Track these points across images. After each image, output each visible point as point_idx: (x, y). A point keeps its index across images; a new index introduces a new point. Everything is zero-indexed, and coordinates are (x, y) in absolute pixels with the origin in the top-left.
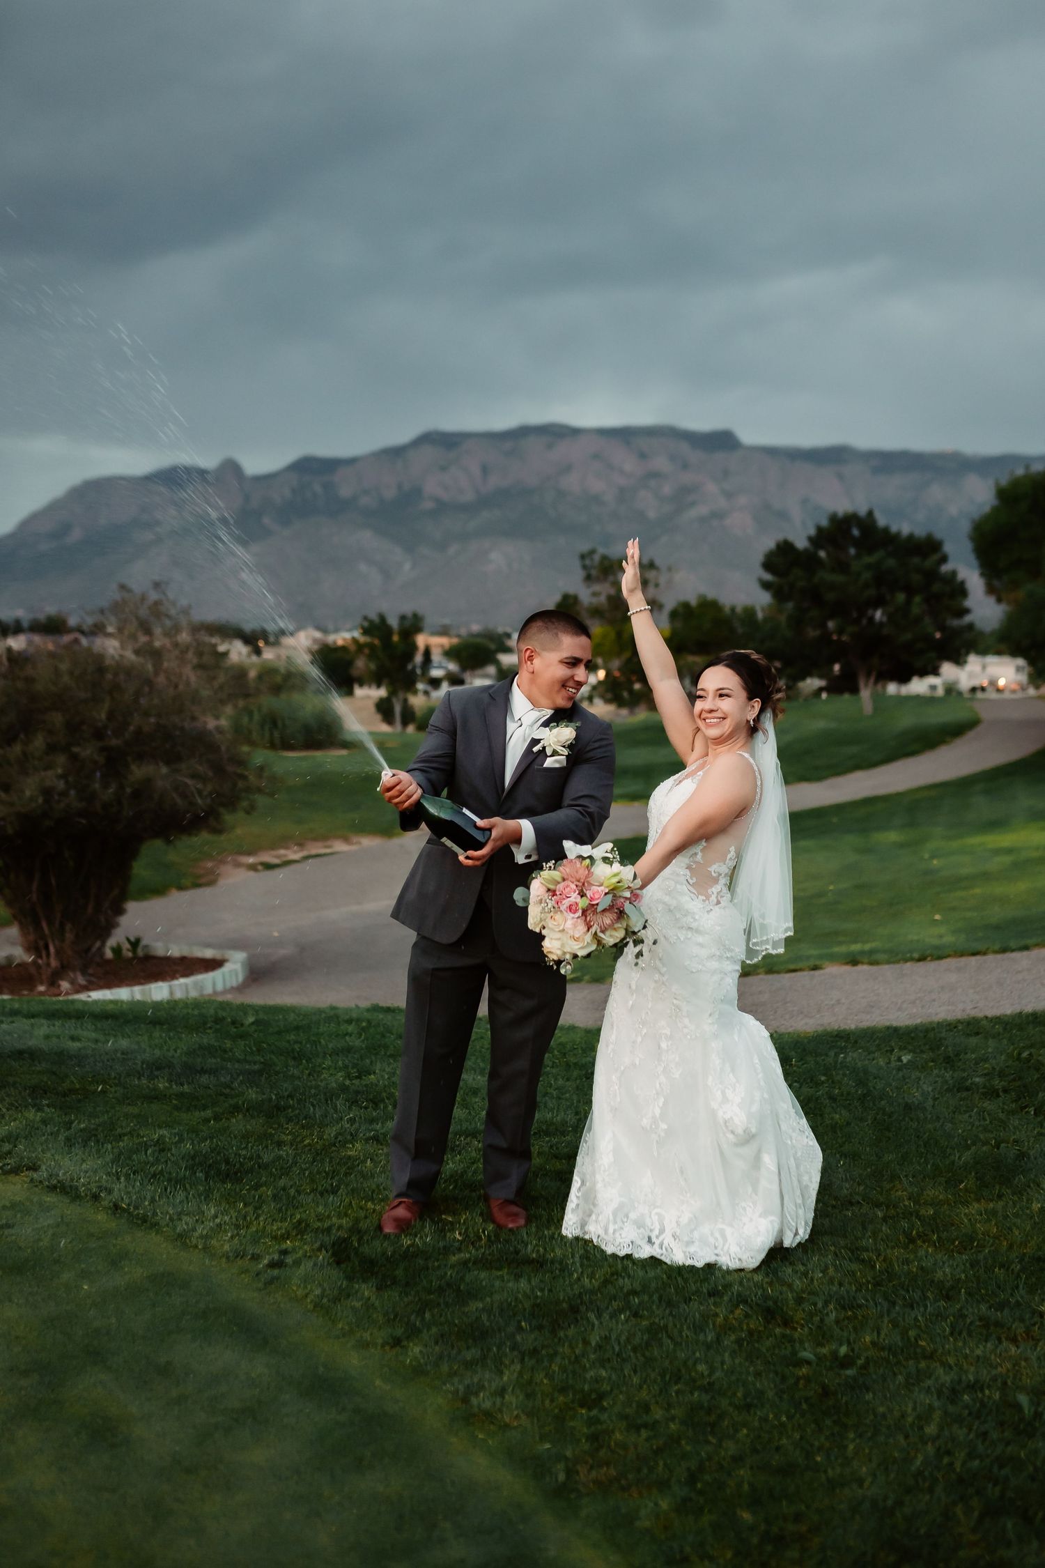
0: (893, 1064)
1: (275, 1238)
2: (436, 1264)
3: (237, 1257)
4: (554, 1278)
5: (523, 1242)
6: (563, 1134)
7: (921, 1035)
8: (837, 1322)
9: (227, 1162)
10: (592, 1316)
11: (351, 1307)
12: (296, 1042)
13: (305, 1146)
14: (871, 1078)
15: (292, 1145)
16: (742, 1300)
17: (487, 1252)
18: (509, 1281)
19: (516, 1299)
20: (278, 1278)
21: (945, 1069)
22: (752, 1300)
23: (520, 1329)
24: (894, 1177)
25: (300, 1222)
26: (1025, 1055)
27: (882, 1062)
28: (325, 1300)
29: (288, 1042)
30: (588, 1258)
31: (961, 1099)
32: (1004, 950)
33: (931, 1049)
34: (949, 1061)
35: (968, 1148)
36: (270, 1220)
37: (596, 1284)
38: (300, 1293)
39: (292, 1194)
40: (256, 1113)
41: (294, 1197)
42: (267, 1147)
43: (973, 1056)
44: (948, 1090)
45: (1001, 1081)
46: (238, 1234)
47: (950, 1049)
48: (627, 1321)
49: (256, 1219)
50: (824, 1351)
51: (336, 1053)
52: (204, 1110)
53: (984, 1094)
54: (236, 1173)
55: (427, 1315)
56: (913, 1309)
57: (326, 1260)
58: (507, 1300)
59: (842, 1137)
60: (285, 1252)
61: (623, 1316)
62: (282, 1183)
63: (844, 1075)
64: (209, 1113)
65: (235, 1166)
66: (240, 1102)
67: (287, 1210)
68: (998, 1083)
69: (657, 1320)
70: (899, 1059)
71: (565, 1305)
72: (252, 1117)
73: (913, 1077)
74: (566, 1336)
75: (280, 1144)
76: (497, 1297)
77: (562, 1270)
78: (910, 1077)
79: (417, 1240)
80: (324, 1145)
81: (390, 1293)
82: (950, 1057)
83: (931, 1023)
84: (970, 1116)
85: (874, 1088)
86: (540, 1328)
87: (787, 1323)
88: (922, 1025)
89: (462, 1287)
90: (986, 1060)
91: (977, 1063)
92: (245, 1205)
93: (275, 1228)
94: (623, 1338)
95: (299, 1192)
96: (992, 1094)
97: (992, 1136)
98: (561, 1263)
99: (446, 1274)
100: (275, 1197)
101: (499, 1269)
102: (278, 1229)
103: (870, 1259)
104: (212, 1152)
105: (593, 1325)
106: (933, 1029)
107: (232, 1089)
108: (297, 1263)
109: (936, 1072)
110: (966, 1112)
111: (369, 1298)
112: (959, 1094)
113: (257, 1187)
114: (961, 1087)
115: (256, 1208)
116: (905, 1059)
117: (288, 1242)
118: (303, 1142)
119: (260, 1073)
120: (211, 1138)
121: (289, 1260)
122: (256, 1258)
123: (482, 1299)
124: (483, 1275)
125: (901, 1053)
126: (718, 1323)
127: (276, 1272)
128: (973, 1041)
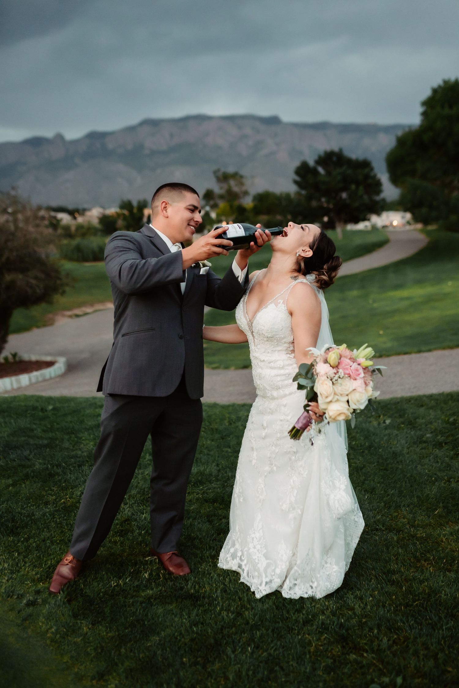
0: (383, 425)
1: (33, 581)
2: (131, 601)
3: (8, 597)
4: (205, 611)
5: (185, 579)
6: (210, 482)
7: (394, 407)
8: (390, 647)
9: (13, 520)
10: (229, 650)
11: (74, 642)
12: (71, 422)
13: (62, 504)
14: (371, 435)
15: (54, 503)
16: (324, 628)
17: (164, 589)
18: (175, 616)
19: (181, 634)
20: (30, 615)
21: (411, 429)
22: (331, 627)
23: (182, 663)
24: (398, 507)
25: (49, 568)
26: (451, 420)
27: (375, 423)
28: (58, 636)
29: (67, 422)
30: (225, 591)
31: (422, 449)
32: (420, 352)
33: (401, 416)
34: (411, 424)
35: (434, 483)
36: (31, 567)
37: (231, 616)
38: (44, 628)
39: (48, 544)
40: (37, 480)
41: (49, 547)
42: (39, 506)
43: (424, 421)
44: (415, 443)
45: (442, 436)
46: (11, 578)
47: (410, 416)
48: (252, 653)
49: (24, 565)
50: (386, 680)
51: (91, 428)
52: (8, 478)
53: (434, 445)
54: (17, 528)
55: (123, 650)
56: (435, 630)
57: (62, 600)
58: (174, 634)
59: (362, 476)
60: (38, 592)
61: (249, 648)
62: (45, 534)
63: (357, 433)
64: (10, 481)
65: (17, 522)
66: (29, 472)
67: (43, 557)
68: (440, 438)
69: (272, 651)
70: (384, 422)
71: (212, 641)
72: (35, 482)
73: (394, 434)
74: (213, 670)
75: (47, 503)
76: (168, 631)
77: (210, 604)
78: (392, 434)
79: (120, 582)
80: (73, 502)
81: (100, 627)
82: (411, 421)
83: (397, 398)
84: (430, 460)
85: (374, 441)
86: (196, 664)
87: (357, 649)
88: (392, 399)
89: (146, 623)
90: (431, 423)
91: (426, 425)
92: (18, 554)
93: (34, 573)
94: (251, 673)
95: (52, 542)
96: (439, 445)
97: (445, 474)
98: (209, 597)
99: (137, 610)
100: (38, 548)
101: (171, 603)
102: (36, 574)
103: (398, 582)
104: (6, 512)
105: (230, 658)
106: (398, 403)
107: (29, 460)
108: (45, 601)
109: (405, 430)
110: (427, 457)
111: (87, 634)
112: (421, 445)
113: (27, 540)
114: (420, 441)
115: (25, 557)
116: (388, 422)
117: (41, 584)
118: (61, 500)
119: (46, 446)
120: (8, 501)
121: (39, 600)
122: (21, 597)
123: (158, 634)
124: (160, 610)
125: (385, 418)
126: (312, 650)
127: (30, 610)
128: (422, 410)
